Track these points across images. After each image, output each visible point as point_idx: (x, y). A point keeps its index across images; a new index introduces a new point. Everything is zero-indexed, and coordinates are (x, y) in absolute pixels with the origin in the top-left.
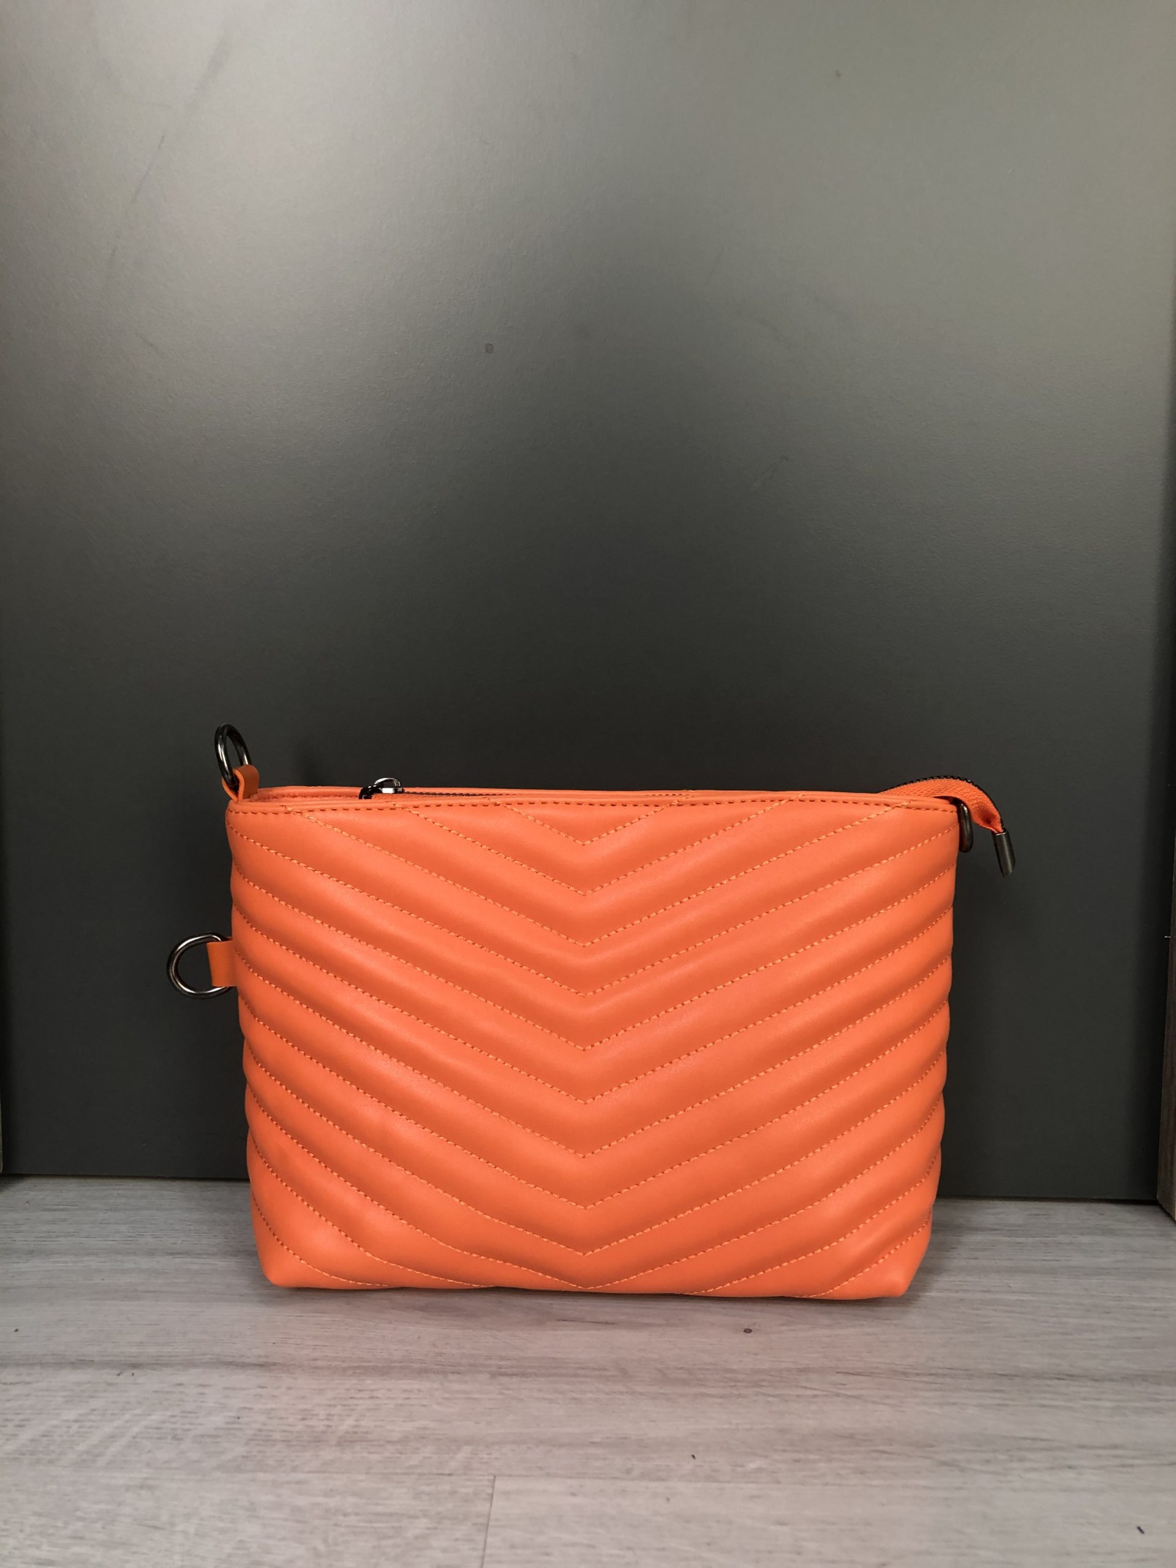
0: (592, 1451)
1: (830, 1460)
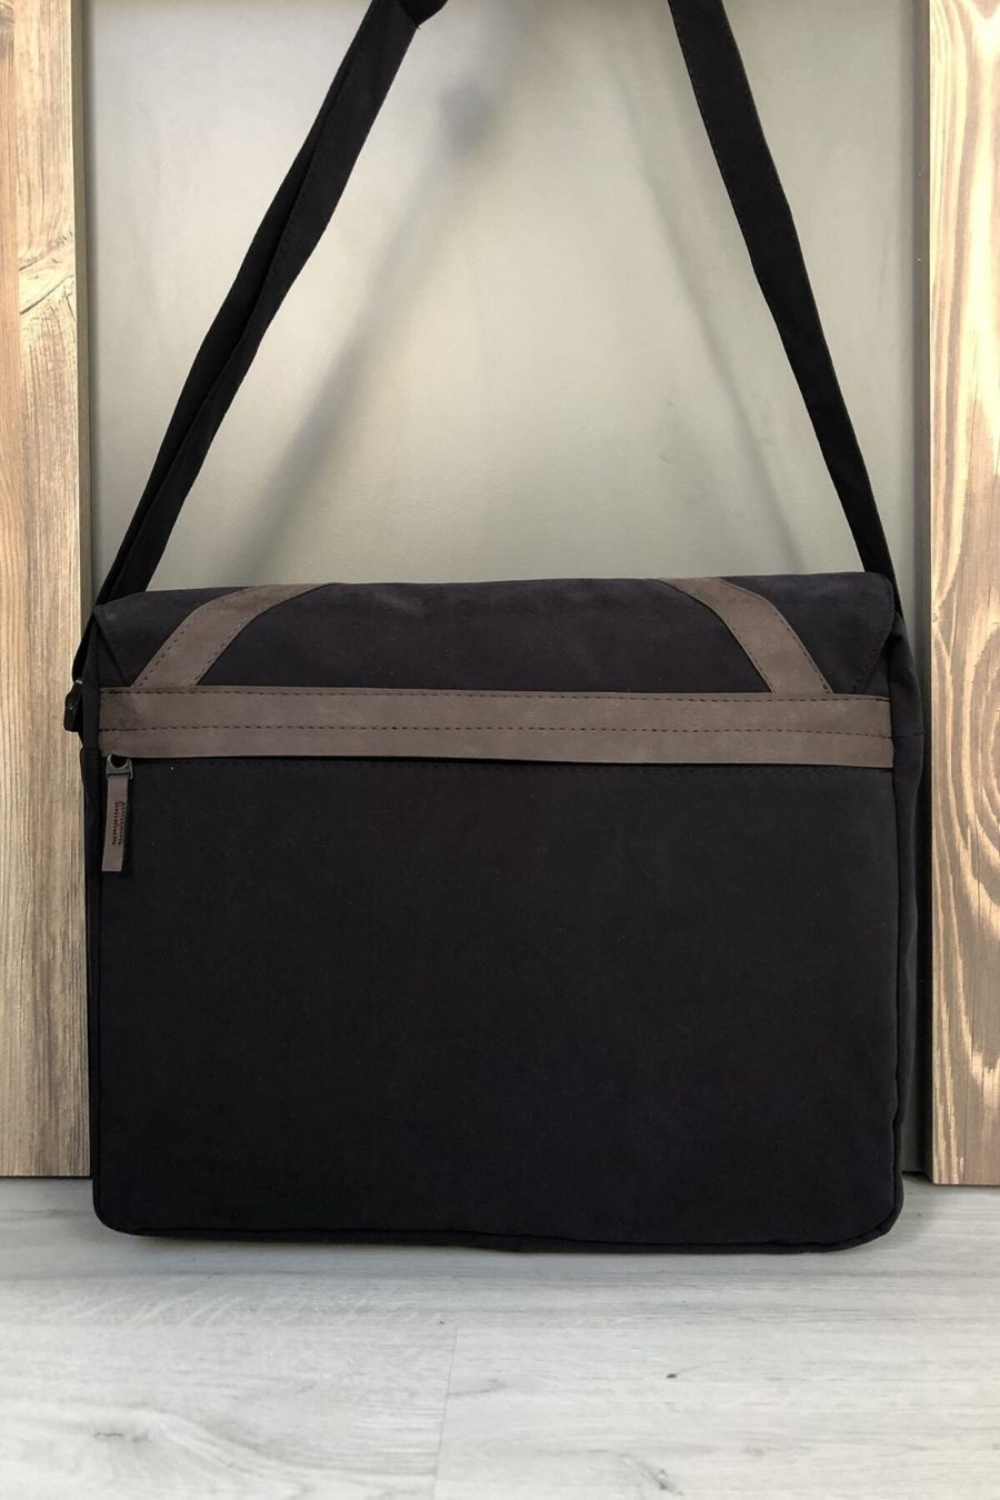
0: (519, 1314)
1: (670, 1318)
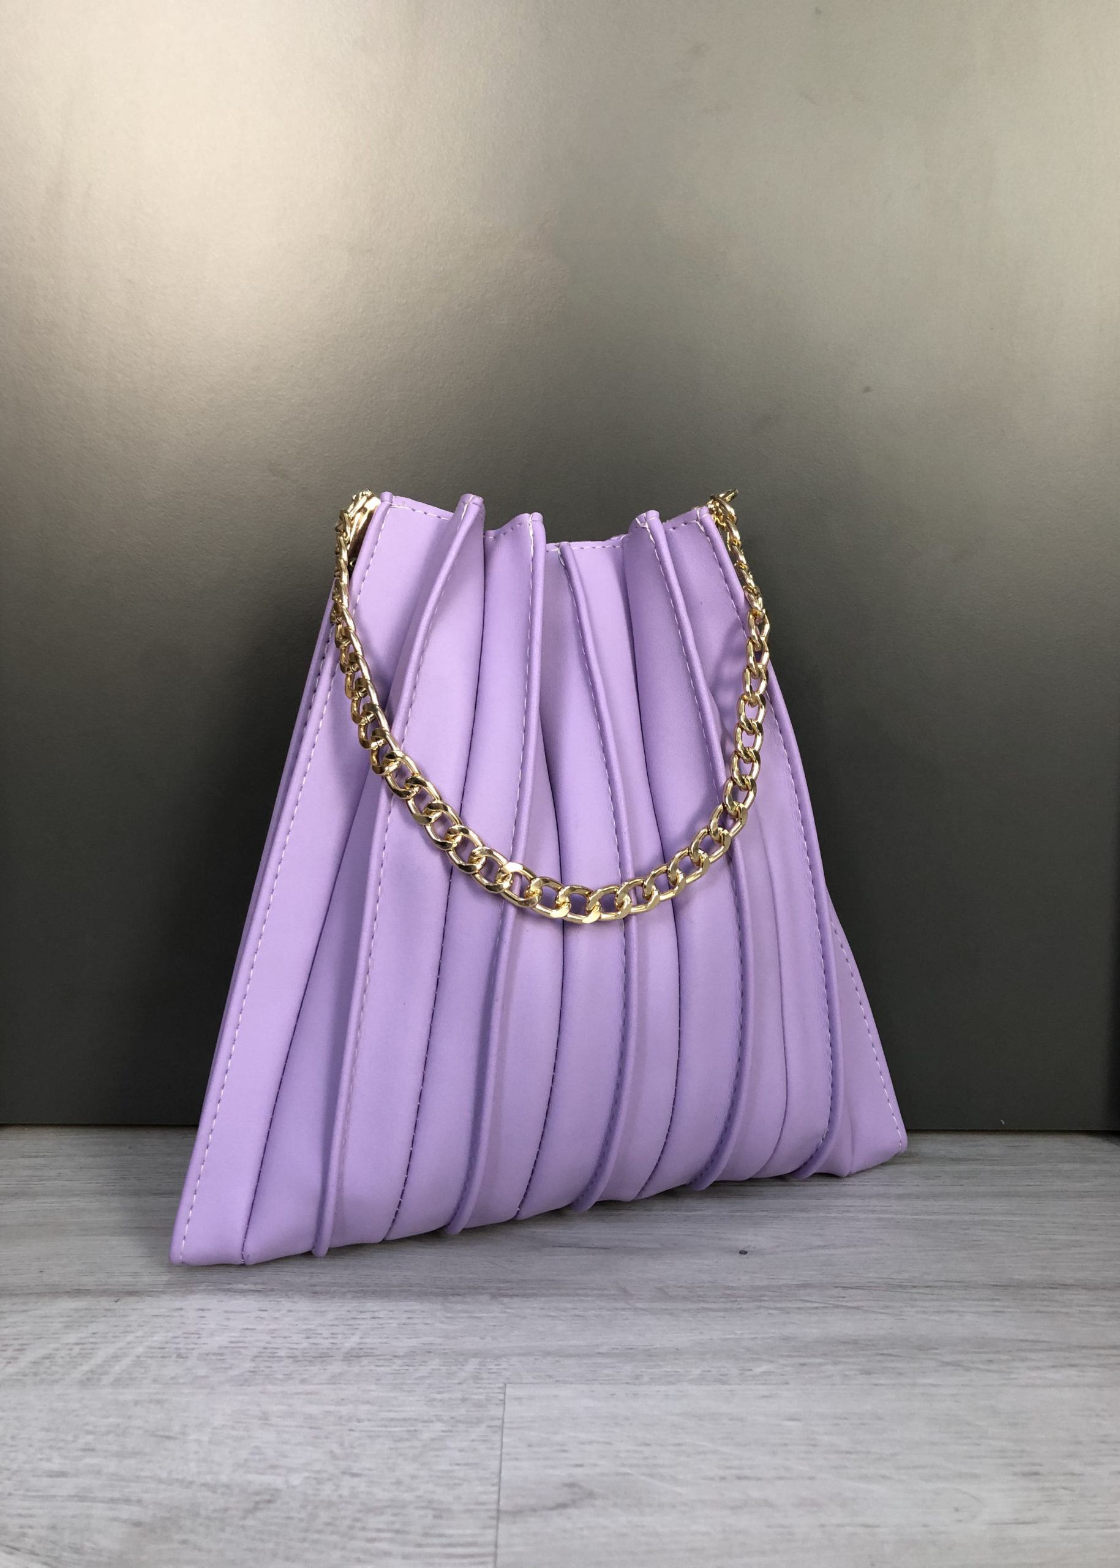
0: (600, 1360)
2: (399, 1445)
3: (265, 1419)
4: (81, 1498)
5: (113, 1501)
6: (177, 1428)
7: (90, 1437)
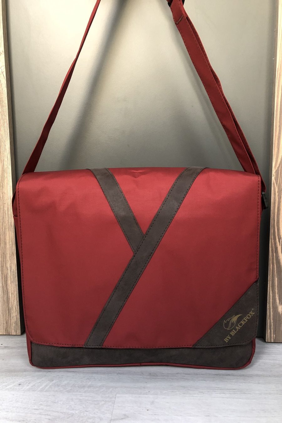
2: (96, 406)
3: (72, 399)
4: (40, 414)
5: (46, 415)
6: (57, 401)
7: (42, 402)
